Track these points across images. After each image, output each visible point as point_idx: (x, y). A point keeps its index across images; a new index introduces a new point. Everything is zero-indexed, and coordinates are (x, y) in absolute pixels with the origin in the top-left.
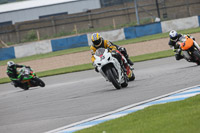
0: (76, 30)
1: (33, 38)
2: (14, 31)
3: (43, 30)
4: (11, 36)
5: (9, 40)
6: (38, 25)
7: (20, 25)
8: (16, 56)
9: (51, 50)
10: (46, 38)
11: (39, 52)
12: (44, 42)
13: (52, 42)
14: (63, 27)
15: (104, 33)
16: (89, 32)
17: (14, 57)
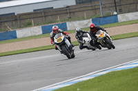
0: (59, 19)
1: (29, 25)
2: (16, 20)
3: (36, 19)
4: (14, 23)
5: (13, 25)
6: (32, 16)
7: (20, 15)
8: (18, 36)
9: (41, 33)
10: (38, 25)
11: (33, 34)
12: (37, 27)
13: (42, 27)
14: (50, 17)
15: (78, 22)
16: (68, 20)
17: (16, 38)
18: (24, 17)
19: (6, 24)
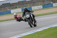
0: (28, 5)
1: (16, 8)
2: (11, 6)
3: (19, 6)
4: (10, 7)
5: (9, 8)
7: (12, 4)
10: (20, 8)
11: (18, 12)
13: (22, 9)
14: (25, 5)
15: (36, 7)
16: (32, 6)
17: (11, 13)
18: (14, 4)
19: (7, 8)
